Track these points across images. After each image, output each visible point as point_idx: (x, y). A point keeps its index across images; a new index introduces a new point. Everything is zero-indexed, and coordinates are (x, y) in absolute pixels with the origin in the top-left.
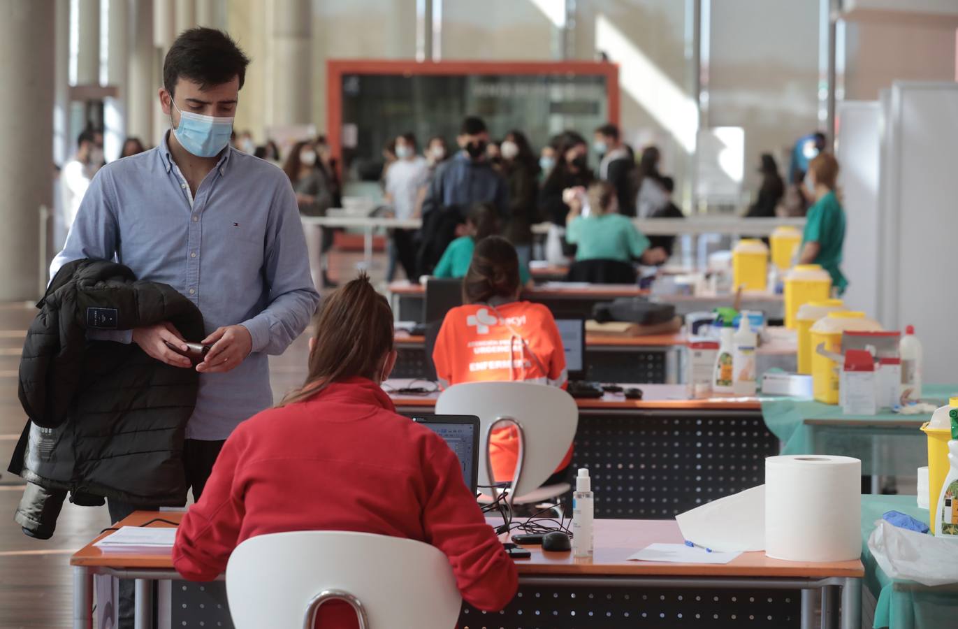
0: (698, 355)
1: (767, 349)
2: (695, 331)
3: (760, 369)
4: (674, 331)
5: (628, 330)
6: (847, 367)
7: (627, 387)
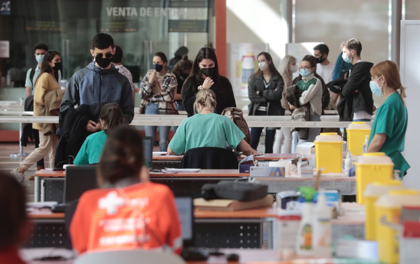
0: (285, 225)
1: (341, 220)
2: (284, 207)
3: (335, 236)
4: (267, 206)
5: (229, 205)
6: (406, 234)
7: (228, 252)
